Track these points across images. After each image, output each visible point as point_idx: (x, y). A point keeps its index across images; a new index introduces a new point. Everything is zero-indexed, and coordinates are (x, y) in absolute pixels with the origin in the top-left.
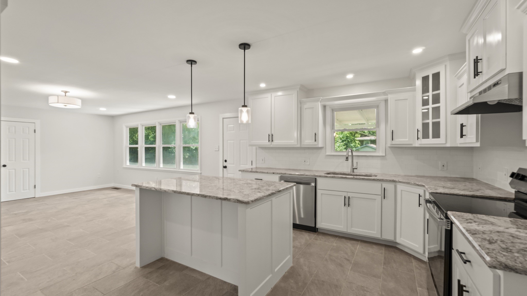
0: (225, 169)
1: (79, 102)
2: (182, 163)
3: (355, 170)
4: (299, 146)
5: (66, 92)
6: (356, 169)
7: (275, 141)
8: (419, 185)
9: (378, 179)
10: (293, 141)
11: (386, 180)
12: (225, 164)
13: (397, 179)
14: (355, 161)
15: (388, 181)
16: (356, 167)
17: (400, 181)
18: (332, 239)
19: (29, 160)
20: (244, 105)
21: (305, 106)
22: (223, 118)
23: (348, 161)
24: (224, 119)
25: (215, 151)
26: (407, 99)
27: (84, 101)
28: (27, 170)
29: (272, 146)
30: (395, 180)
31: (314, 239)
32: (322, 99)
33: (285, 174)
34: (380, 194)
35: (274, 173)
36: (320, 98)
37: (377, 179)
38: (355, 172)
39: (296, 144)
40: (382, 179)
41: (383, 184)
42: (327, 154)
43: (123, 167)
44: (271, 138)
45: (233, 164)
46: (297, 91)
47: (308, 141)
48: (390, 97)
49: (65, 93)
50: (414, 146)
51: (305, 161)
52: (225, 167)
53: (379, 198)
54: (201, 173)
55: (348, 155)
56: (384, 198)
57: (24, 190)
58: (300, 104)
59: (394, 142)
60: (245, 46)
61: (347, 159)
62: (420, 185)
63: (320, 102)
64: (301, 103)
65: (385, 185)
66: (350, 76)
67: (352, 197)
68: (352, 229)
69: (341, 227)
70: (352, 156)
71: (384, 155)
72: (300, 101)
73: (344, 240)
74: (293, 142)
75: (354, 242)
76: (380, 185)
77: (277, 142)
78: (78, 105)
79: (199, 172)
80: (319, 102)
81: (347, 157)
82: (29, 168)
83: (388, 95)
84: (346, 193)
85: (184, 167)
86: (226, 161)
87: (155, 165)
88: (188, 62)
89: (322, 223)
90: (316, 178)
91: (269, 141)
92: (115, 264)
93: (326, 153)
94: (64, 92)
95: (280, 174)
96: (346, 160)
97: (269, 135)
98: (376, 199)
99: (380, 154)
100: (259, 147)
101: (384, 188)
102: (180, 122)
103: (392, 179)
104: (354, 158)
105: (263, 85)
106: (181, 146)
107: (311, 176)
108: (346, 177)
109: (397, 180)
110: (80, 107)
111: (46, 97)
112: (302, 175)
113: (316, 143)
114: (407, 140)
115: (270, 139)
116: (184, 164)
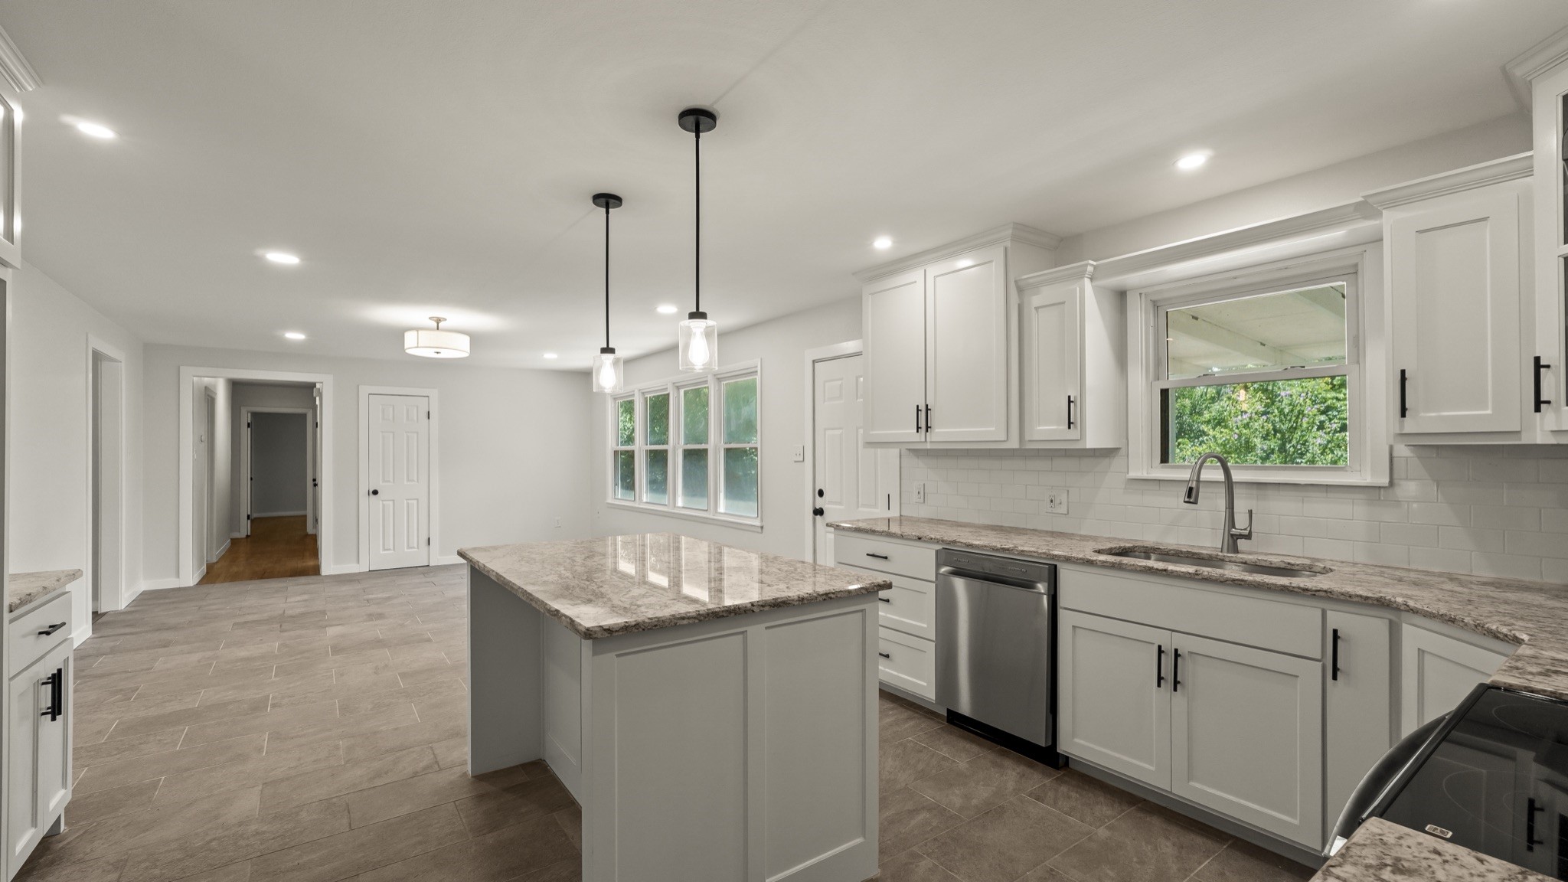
0: (818, 517)
1: (465, 341)
2: (722, 495)
3: (1241, 543)
4: (1014, 444)
5: (438, 321)
6: (1248, 537)
7: (937, 430)
8: (1501, 636)
9: (1307, 590)
10: (994, 429)
11: (1342, 597)
12: (820, 503)
13: (1402, 595)
14: (1241, 506)
15: (1356, 599)
16: (1246, 532)
17: (1411, 603)
18: (1105, 809)
19: (418, 481)
20: (694, 310)
21: (1036, 300)
22: (814, 361)
23: (1195, 503)
24: (816, 364)
25: (795, 462)
26: (1485, 219)
27: (477, 339)
28: (415, 502)
29: (929, 446)
30: (1390, 600)
31: (1030, 795)
32: (1095, 267)
33: (954, 542)
34: (1319, 657)
35: (920, 539)
36: (1087, 265)
37: (1299, 588)
38: (1243, 553)
39: (1003, 438)
40: (1326, 591)
41: (1329, 613)
42: (1132, 474)
43: (608, 503)
44: (924, 418)
45: (840, 503)
46: (1006, 249)
47: (1047, 429)
48: (1390, 221)
49: (438, 324)
50: (1525, 440)
51: (1052, 501)
52: (819, 512)
53: (1312, 673)
54: (762, 527)
55: (1198, 481)
56: (1335, 677)
57: (409, 547)
58: (1018, 291)
59: (1410, 425)
60: (697, 119)
61: (1189, 496)
62: (1506, 635)
63: (1091, 279)
64: (1020, 290)
65: (1338, 618)
66: (1192, 161)
67: (1190, 653)
68: (1192, 783)
69: (1147, 766)
70: (1229, 484)
71: (1384, 481)
72: (1016, 282)
73: (1156, 822)
74: (989, 431)
75: (1199, 840)
76: (1319, 612)
77: (944, 432)
78: (459, 348)
79: (758, 523)
80: (1087, 281)
81: (1191, 489)
82: (417, 500)
83: (1379, 215)
84: (1169, 632)
85: (727, 507)
86: (821, 493)
87: (665, 499)
88: (598, 201)
89: (1076, 740)
90: (1056, 566)
91: (918, 428)
92: (434, 754)
93: (1128, 473)
94: (435, 321)
95: (938, 541)
96: (1186, 500)
97: (918, 410)
98: (1297, 676)
99: (1366, 479)
100: (909, 450)
101: (1335, 632)
102: (718, 379)
103: (1377, 595)
104: (1237, 491)
105: (883, 244)
106: (719, 449)
107: (1036, 554)
108: (1165, 570)
109: (1400, 600)
110: (467, 355)
111: (398, 334)
112: (1008, 550)
113: (1073, 434)
114: (1489, 412)
115: (923, 424)
116: (726, 497)
